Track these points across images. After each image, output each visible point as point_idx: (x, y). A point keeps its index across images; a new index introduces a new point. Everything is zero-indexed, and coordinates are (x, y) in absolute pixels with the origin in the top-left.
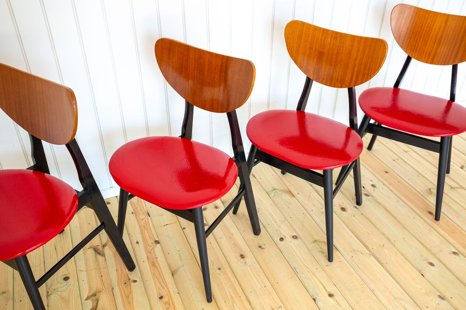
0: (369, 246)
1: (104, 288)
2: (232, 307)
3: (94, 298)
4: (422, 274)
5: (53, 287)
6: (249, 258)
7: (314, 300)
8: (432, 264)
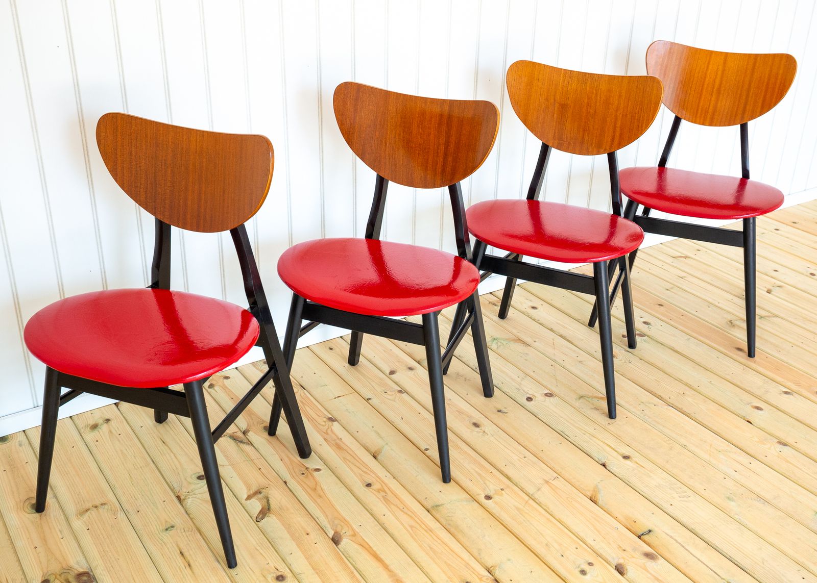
0: (664, 396)
1: (270, 482)
2: (484, 485)
3: (260, 496)
4: (748, 421)
5: (184, 490)
6: (487, 426)
7: (604, 465)
8: (758, 408)
